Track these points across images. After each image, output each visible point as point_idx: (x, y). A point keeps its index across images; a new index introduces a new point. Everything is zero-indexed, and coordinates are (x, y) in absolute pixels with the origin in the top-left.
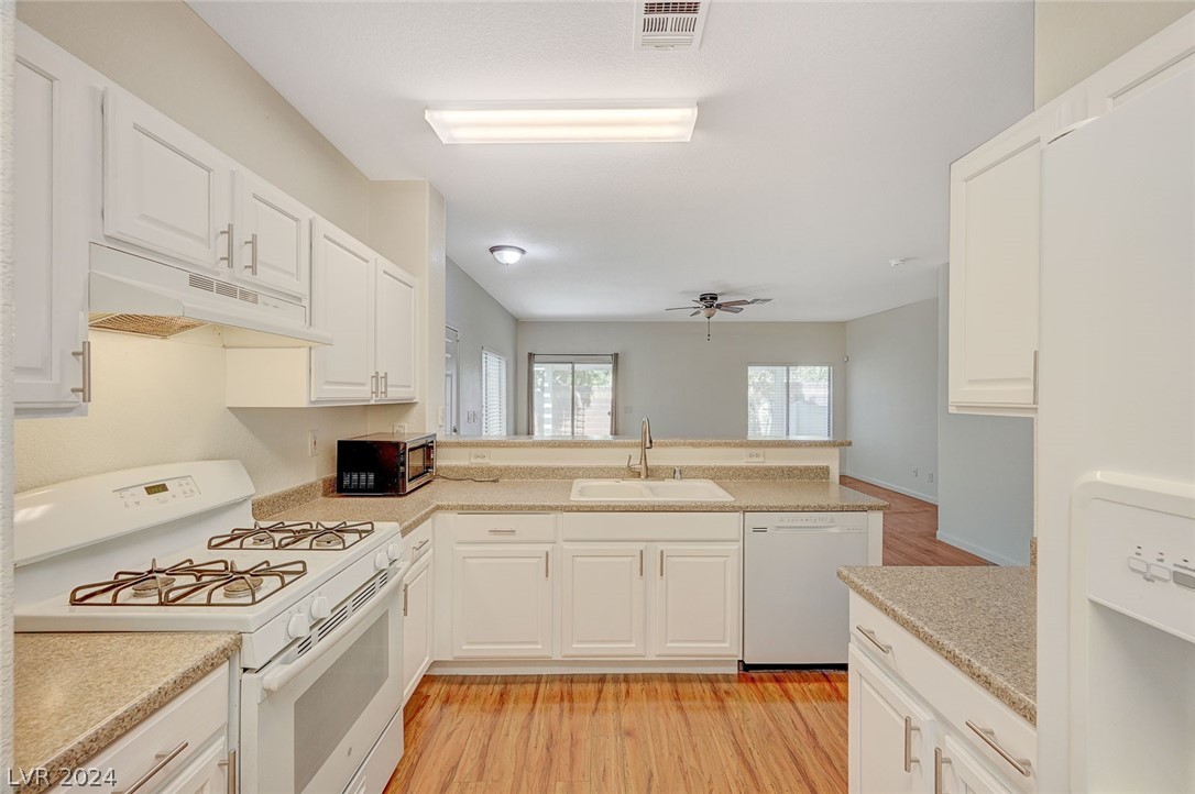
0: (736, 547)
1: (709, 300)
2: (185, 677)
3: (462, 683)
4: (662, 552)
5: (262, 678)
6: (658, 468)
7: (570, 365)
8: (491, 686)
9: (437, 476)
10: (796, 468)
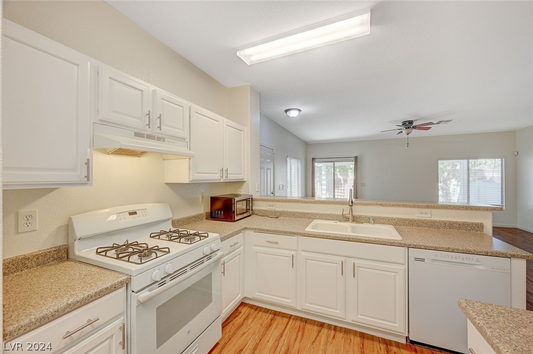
0: (403, 268)
1: (408, 125)
2: (101, 291)
3: (256, 310)
4: (354, 264)
5: (138, 295)
6: (360, 217)
7: (333, 163)
8: (268, 314)
9: (253, 214)
10: (456, 223)
